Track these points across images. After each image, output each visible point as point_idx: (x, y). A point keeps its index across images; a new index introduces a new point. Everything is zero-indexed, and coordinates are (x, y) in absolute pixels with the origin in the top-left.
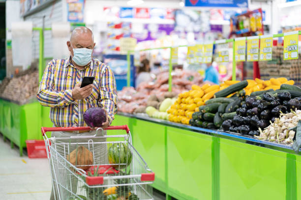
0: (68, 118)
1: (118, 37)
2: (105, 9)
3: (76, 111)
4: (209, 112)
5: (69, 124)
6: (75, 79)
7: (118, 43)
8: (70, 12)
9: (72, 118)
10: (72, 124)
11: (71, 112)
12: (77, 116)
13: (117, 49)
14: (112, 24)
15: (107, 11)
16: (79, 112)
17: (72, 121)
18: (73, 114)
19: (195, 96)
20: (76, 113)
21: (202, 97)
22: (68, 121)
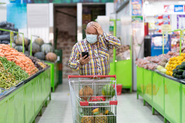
0: (95, 70)
1: (160, 24)
2: (165, 6)
3: (99, 66)
4: (181, 69)
5: (96, 74)
6: (93, 50)
7: (160, 28)
8: (133, 10)
9: (97, 70)
10: (98, 73)
11: (96, 67)
12: (100, 69)
13: (160, 31)
14: (157, 16)
15: (166, 8)
16: (101, 66)
17: (97, 72)
18: (97, 68)
19: (178, 59)
20: (99, 67)
21: (182, 60)
22: (95, 72)
